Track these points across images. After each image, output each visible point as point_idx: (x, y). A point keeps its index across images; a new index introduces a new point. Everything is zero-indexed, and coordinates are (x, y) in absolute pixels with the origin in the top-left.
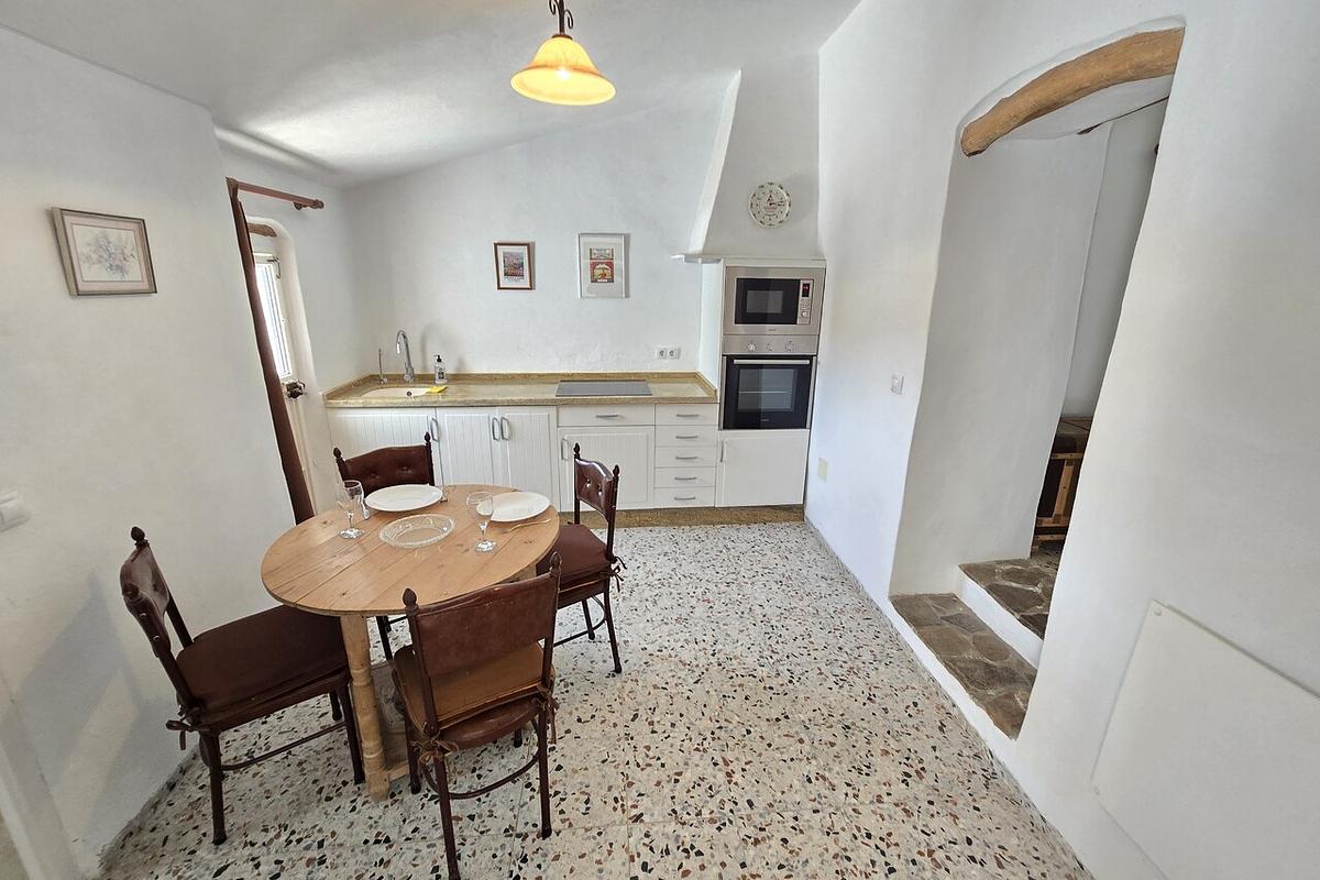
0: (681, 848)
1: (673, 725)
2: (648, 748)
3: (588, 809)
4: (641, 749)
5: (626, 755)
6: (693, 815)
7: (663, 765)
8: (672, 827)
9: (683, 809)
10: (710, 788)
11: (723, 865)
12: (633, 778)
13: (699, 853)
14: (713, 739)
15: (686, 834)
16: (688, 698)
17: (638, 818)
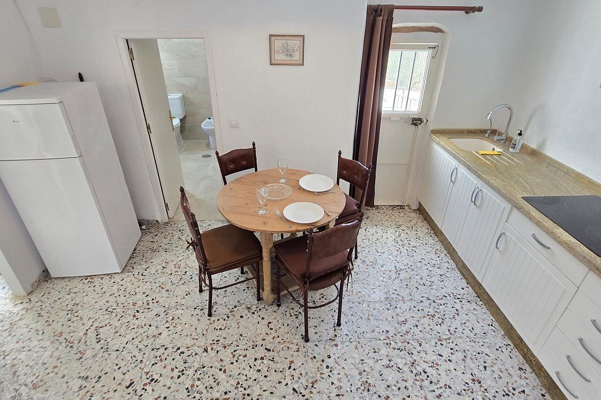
0: (184, 369)
1: (259, 371)
2: (245, 356)
3: (217, 330)
4: (245, 352)
5: (243, 345)
6: (199, 376)
7: (232, 363)
8: (196, 365)
9: (204, 372)
10: (212, 388)
11: (169, 388)
12: (228, 348)
13: (179, 377)
14: (244, 395)
15: (190, 372)
16: (280, 382)
17: (206, 350)
